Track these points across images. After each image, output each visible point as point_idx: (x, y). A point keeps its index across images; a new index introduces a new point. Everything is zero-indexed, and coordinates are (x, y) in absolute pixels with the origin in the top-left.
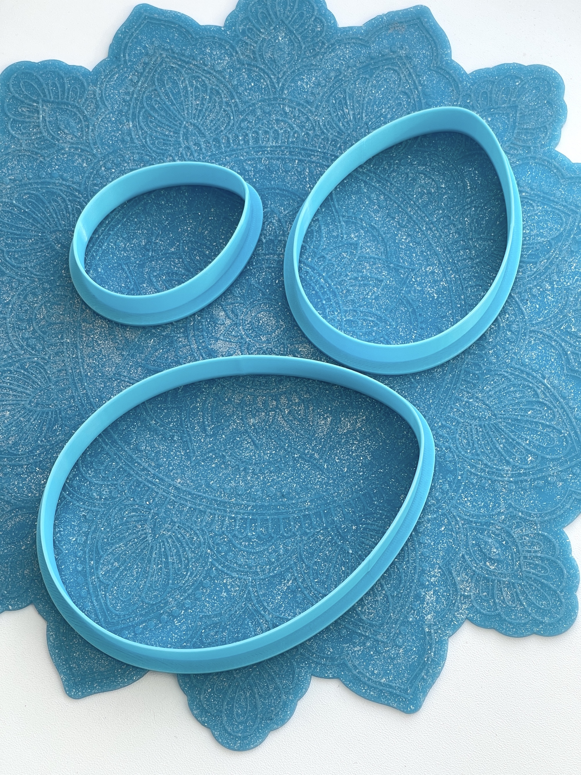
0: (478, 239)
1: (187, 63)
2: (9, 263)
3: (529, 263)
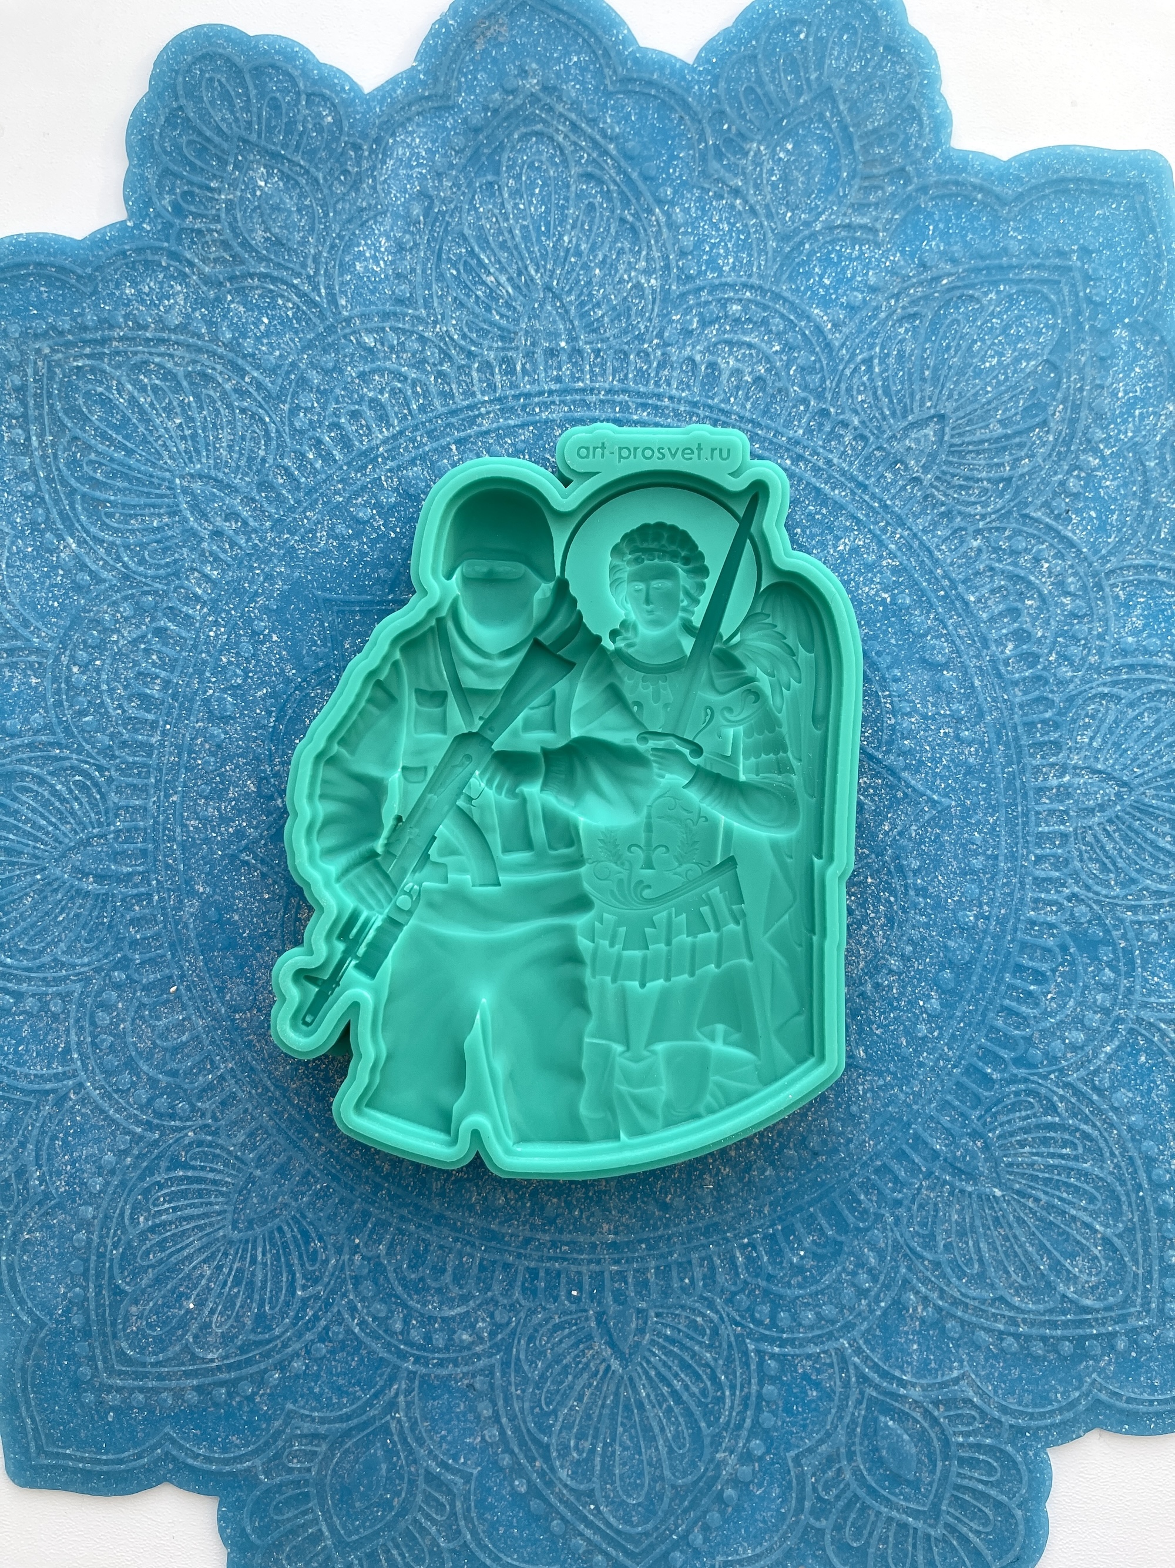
0: (905, 429)
1: (104, 341)
2: (17, 969)
3: (1031, 429)
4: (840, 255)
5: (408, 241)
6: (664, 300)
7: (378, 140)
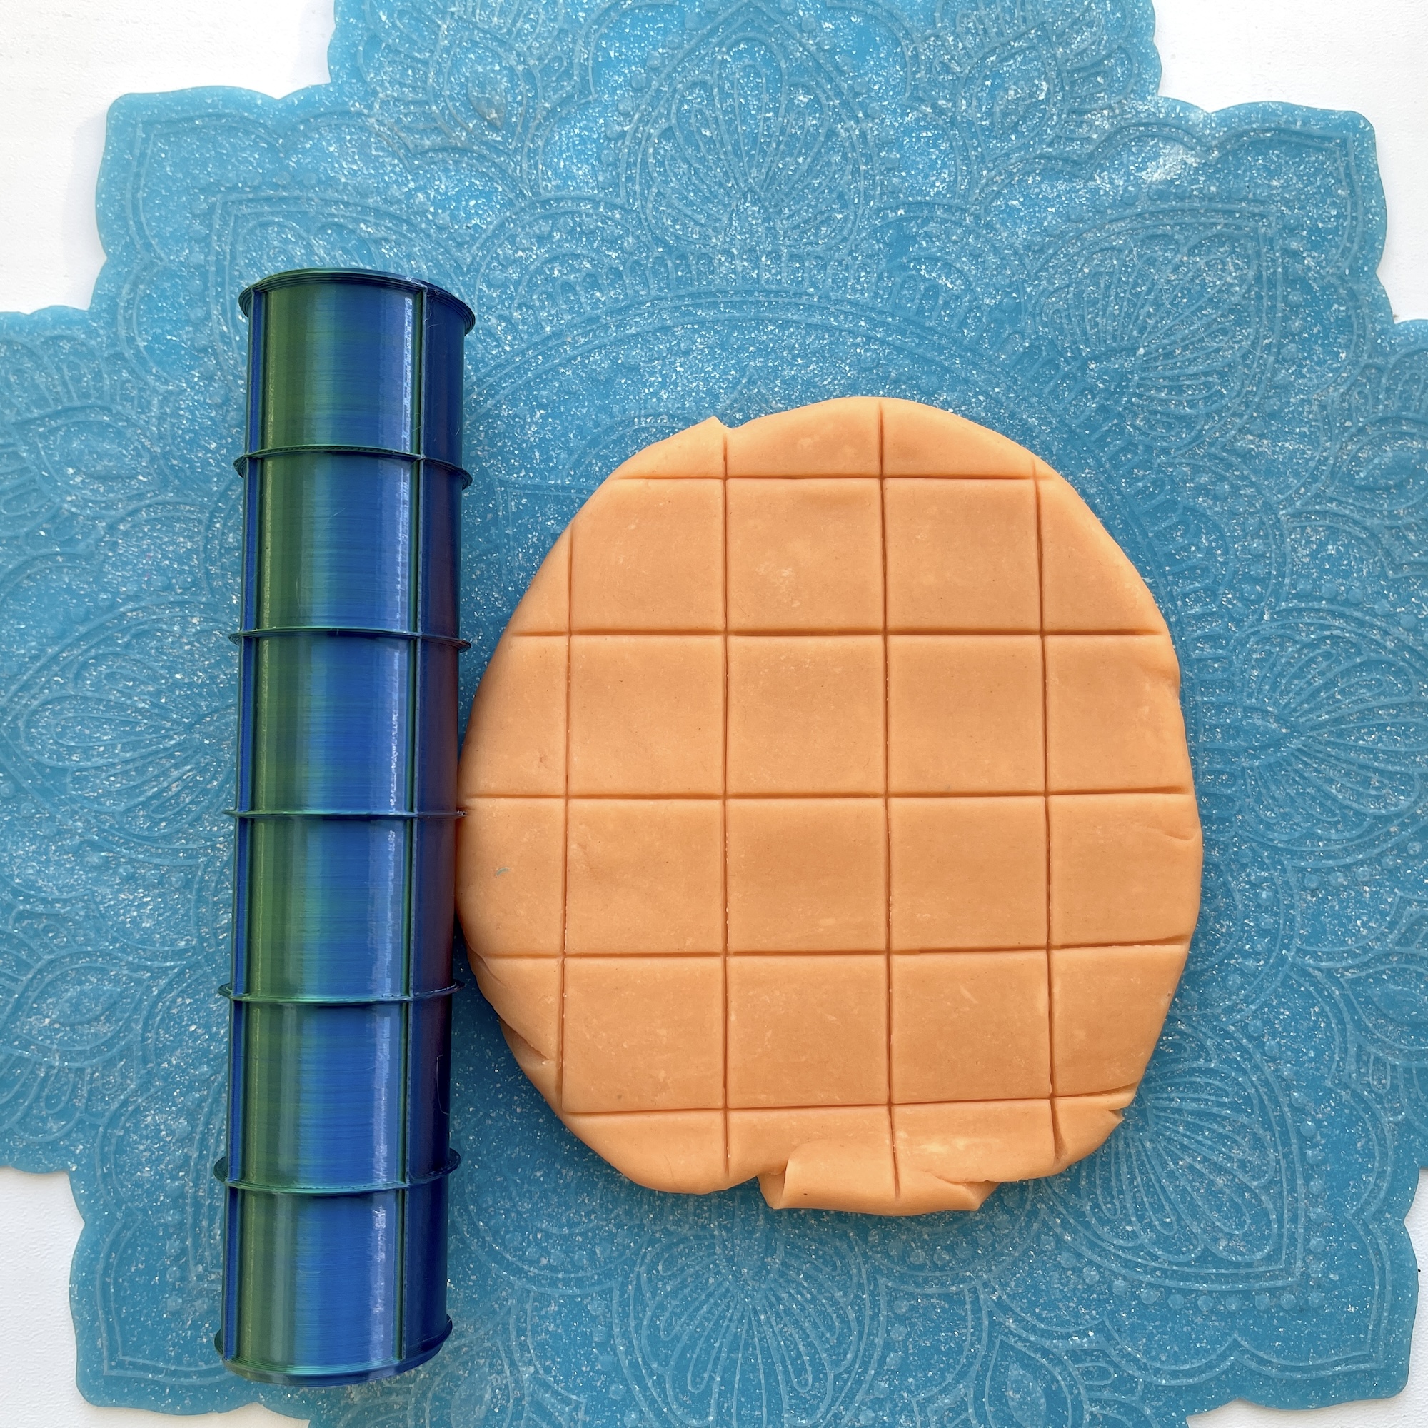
4: (189, 431)
5: (125, 870)
6: (216, 612)
7: (15, 893)
